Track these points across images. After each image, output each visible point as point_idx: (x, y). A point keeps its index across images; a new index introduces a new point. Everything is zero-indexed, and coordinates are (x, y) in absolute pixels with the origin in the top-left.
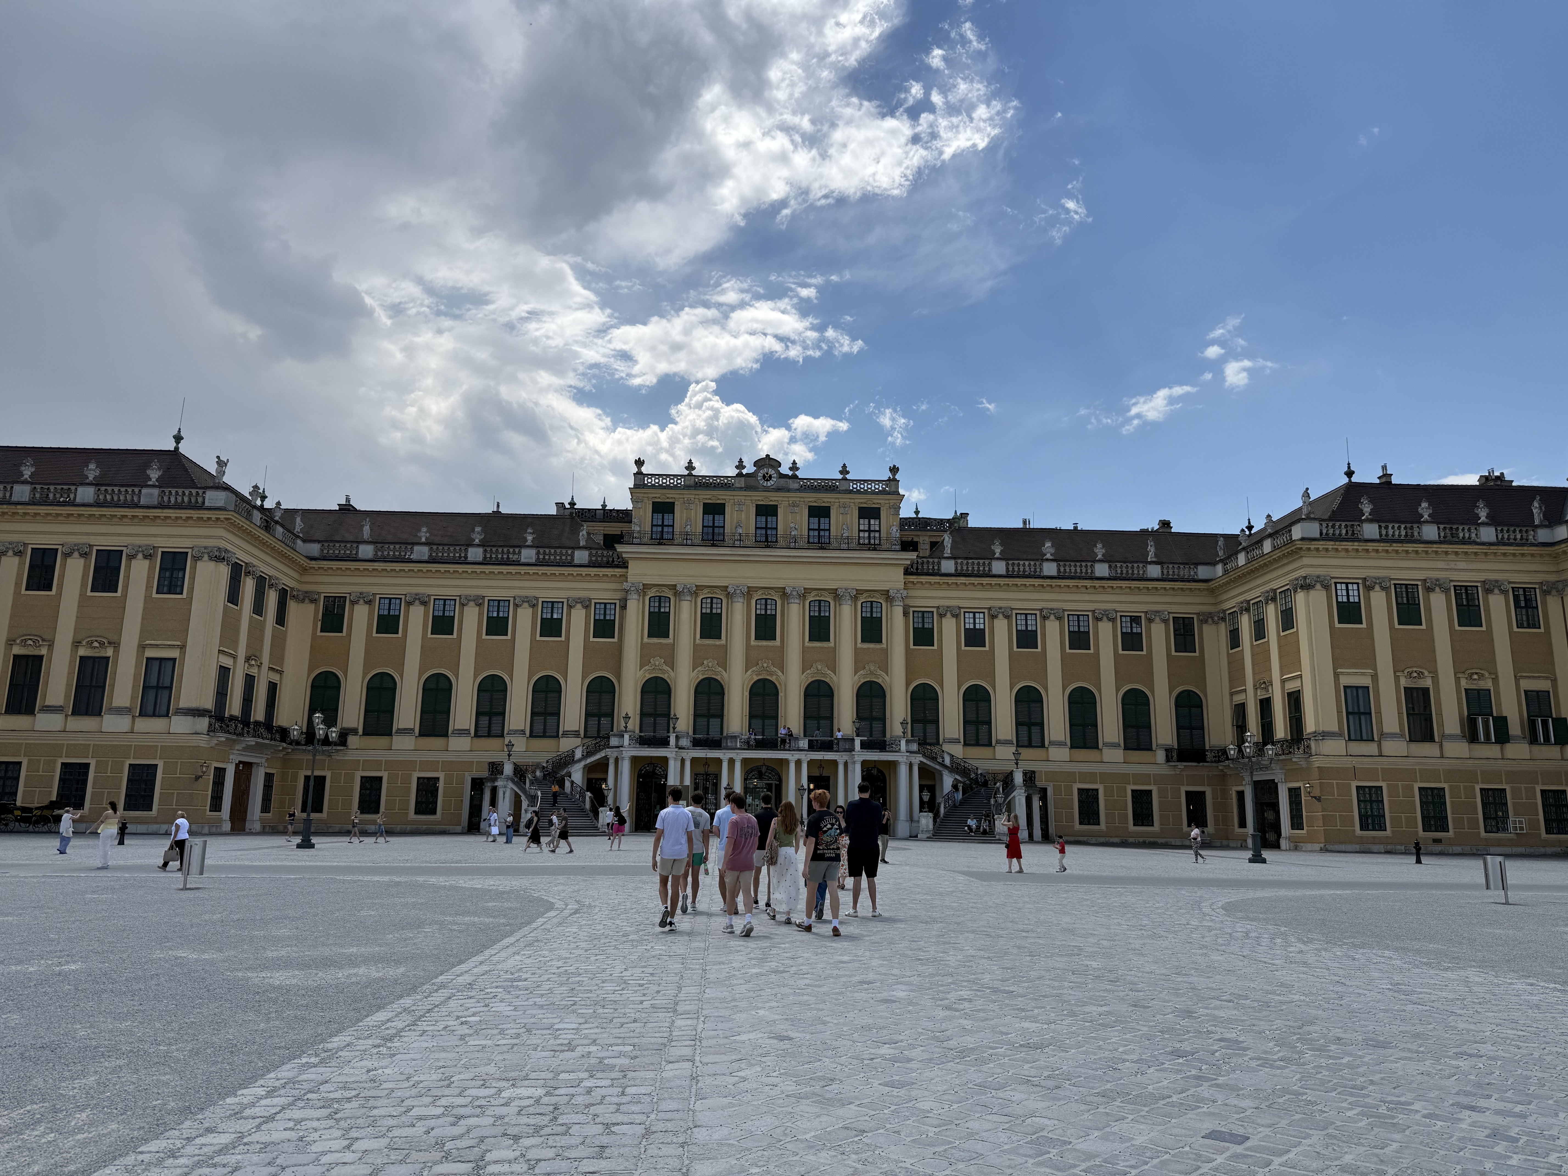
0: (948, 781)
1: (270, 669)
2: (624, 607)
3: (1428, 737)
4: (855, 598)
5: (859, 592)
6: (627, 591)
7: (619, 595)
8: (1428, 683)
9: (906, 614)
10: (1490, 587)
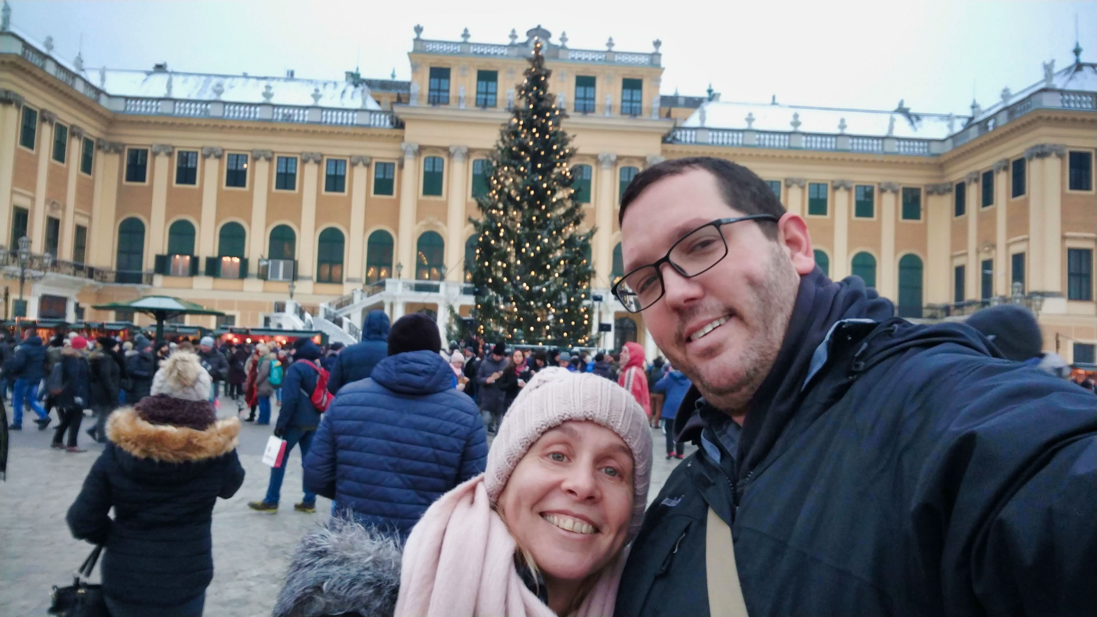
1: (75, 213)
2: (401, 166)
4: (614, 164)
5: (619, 158)
6: (404, 152)
7: (396, 155)
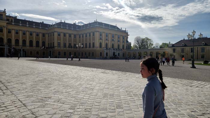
0: (12, 50)
3: (65, 47)
8: (66, 42)
9: (7, 29)
10: (72, 34)
